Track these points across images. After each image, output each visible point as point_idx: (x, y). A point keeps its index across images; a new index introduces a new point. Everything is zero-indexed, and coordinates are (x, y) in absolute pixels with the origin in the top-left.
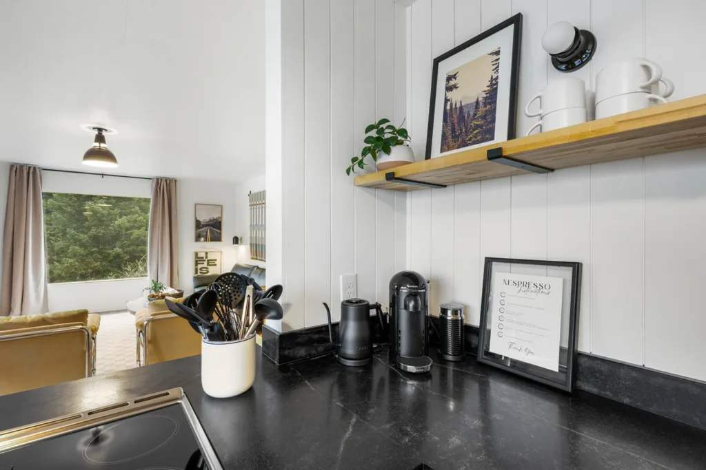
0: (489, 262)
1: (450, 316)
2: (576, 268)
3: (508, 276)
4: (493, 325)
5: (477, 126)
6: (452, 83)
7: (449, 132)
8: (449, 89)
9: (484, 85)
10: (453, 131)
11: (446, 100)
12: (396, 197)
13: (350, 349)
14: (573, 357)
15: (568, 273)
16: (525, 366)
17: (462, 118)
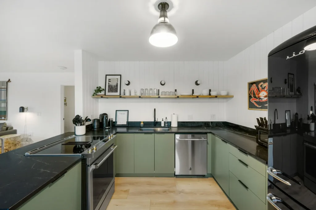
0: (116, 111)
1: (111, 120)
2: (128, 111)
3: (119, 113)
4: (118, 121)
5: (115, 90)
6: (110, 81)
7: (109, 89)
8: (109, 81)
9: (116, 84)
10: (110, 89)
11: (109, 83)
12: (97, 99)
13: (96, 127)
14: (128, 122)
15: (127, 111)
16: (123, 125)
17: (112, 87)
